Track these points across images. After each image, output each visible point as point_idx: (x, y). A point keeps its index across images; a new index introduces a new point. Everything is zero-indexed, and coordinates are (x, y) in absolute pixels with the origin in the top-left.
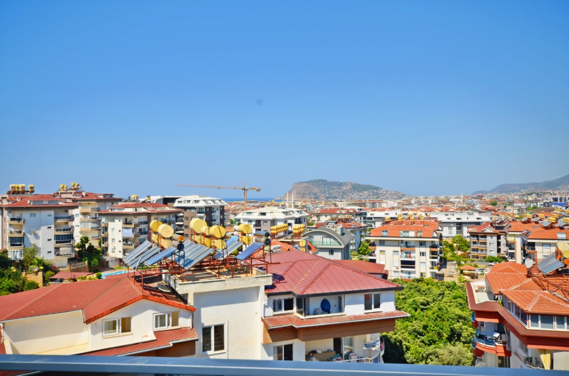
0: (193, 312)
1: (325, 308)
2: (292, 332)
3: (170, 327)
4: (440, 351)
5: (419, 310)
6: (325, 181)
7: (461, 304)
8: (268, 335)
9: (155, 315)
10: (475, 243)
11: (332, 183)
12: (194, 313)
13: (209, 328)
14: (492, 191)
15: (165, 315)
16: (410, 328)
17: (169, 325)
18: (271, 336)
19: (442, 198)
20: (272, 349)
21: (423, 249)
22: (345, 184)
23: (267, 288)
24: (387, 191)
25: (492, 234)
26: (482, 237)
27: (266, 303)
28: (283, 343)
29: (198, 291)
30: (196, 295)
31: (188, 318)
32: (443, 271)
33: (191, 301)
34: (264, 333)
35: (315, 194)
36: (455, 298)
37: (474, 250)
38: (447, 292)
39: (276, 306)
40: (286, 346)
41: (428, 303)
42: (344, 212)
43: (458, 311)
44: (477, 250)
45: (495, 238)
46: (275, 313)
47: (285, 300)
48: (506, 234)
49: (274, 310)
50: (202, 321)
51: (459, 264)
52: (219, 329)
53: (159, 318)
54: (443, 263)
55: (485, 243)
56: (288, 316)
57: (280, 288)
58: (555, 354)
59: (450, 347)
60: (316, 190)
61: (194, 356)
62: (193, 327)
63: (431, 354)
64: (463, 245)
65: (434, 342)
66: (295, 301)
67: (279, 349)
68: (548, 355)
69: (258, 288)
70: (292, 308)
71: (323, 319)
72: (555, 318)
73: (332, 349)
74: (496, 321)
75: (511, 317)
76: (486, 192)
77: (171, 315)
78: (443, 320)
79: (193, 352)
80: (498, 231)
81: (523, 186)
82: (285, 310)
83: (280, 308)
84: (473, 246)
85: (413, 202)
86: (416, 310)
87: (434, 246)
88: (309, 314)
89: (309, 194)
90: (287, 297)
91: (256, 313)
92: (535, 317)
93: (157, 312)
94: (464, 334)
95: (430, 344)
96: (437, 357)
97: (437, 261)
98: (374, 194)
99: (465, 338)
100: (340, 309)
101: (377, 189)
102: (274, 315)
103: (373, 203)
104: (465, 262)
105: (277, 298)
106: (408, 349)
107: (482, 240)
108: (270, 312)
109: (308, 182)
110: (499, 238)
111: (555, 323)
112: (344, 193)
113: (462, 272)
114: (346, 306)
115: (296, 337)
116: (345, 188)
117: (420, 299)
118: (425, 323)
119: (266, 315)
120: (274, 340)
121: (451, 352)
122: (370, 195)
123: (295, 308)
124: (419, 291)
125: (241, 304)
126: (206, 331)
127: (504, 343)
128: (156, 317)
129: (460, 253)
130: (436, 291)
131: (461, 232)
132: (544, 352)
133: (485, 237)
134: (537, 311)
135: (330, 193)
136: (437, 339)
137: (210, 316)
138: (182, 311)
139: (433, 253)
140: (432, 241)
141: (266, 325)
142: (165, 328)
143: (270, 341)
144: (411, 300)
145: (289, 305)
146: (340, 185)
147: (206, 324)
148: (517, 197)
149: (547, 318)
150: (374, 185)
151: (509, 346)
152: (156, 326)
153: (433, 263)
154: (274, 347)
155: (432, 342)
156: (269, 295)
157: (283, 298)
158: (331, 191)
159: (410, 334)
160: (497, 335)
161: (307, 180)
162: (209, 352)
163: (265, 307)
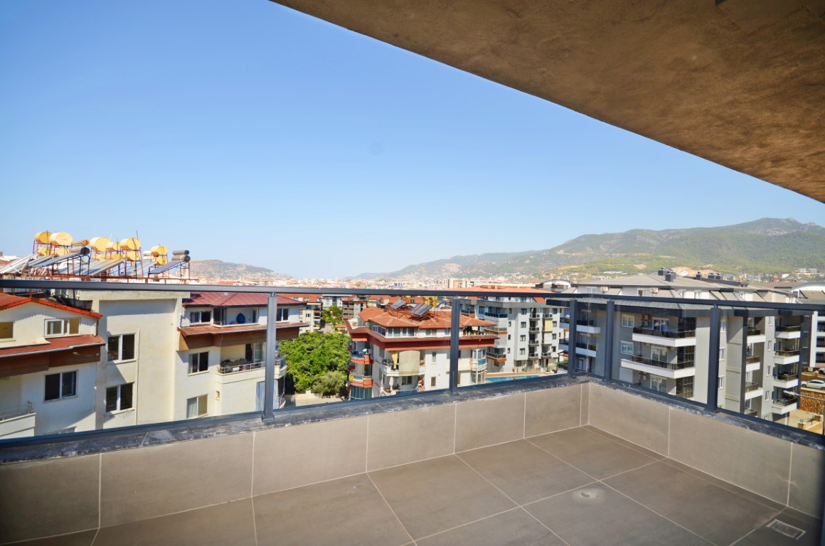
0: (97, 319)
1: (241, 319)
2: (210, 339)
3: (68, 334)
4: (322, 377)
5: (306, 354)
6: (221, 262)
7: (337, 347)
8: (184, 343)
9: (46, 321)
10: (346, 309)
11: (228, 264)
12: (100, 321)
13: (116, 338)
14: (357, 278)
15: (60, 322)
16: (298, 367)
17: (65, 331)
18: (187, 343)
19: (322, 280)
20: (187, 357)
21: (309, 312)
22: (240, 265)
23: (184, 300)
24: (277, 274)
25: (357, 303)
26: (351, 304)
27: (183, 314)
28: (199, 351)
29: (105, 299)
30: (102, 303)
31: (91, 325)
32: (322, 330)
33: (95, 308)
34: (180, 341)
35: (210, 273)
36: (333, 343)
37: (345, 314)
38: (326, 341)
39: (194, 317)
40: (201, 354)
41: (312, 349)
42: (240, 285)
43: (335, 352)
44: (347, 314)
45: (359, 305)
46: (192, 324)
47: (203, 313)
48: (367, 302)
49: (191, 321)
50: (108, 330)
51: (334, 325)
52: (129, 339)
53: (52, 325)
54: (323, 324)
55: (353, 309)
56: (205, 327)
57: (197, 302)
58: (401, 353)
59: (331, 373)
60: (211, 269)
61: (98, 363)
62: (97, 334)
63: (315, 381)
64: (337, 312)
65: (318, 372)
66: (212, 314)
67: (195, 357)
68: (396, 355)
69: (174, 301)
70: (209, 320)
71: (238, 328)
72: (402, 330)
73: (244, 358)
74: (365, 340)
75: (376, 334)
76: (353, 278)
77: (69, 321)
78: (325, 355)
79: (97, 359)
80: (361, 300)
81: (377, 275)
82: (202, 321)
83: (197, 321)
84: (345, 312)
85: (299, 282)
86: (303, 354)
87: (317, 309)
88: (226, 324)
89: (203, 273)
90: (204, 310)
91: (172, 324)
92: (390, 329)
93: (49, 317)
94: (340, 365)
95: (315, 374)
96: (320, 382)
97: (319, 320)
98: (266, 275)
99: (340, 367)
100: (254, 320)
101: (269, 271)
102: (191, 326)
103: (266, 282)
104: (339, 323)
105: (195, 310)
106: (297, 380)
107: (351, 306)
108: (187, 323)
109: (203, 262)
110: (362, 305)
111: (401, 333)
112: (238, 273)
113: (336, 330)
114: (260, 317)
115: (212, 344)
116: (240, 269)
117: (307, 346)
118: (311, 359)
119: (183, 326)
120: (190, 347)
121: (330, 377)
122: (262, 276)
123: (212, 320)
124: (305, 342)
125: (155, 315)
126: (113, 341)
127: (369, 355)
128: (49, 323)
129: (334, 317)
130: (318, 341)
131: (336, 304)
132: (394, 352)
133: (353, 304)
134: (392, 325)
135: (225, 273)
136: (320, 369)
137: (118, 325)
138: (83, 318)
139: (316, 314)
140: (316, 306)
141: (183, 334)
142: (62, 335)
143: (186, 348)
144: (300, 347)
145: (206, 318)
146: (235, 266)
147: (113, 333)
148: (373, 282)
149: (397, 329)
150: (266, 268)
151: (373, 357)
152: (49, 333)
153: (316, 322)
154: (190, 355)
155: (316, 372)
156: (186, 307)
157: (200, 310)
158: (226, 271)
159: (299, 371)
160: (365, 350)
161: (202, 260)
162: (115, 362)
163: (182, 318)
